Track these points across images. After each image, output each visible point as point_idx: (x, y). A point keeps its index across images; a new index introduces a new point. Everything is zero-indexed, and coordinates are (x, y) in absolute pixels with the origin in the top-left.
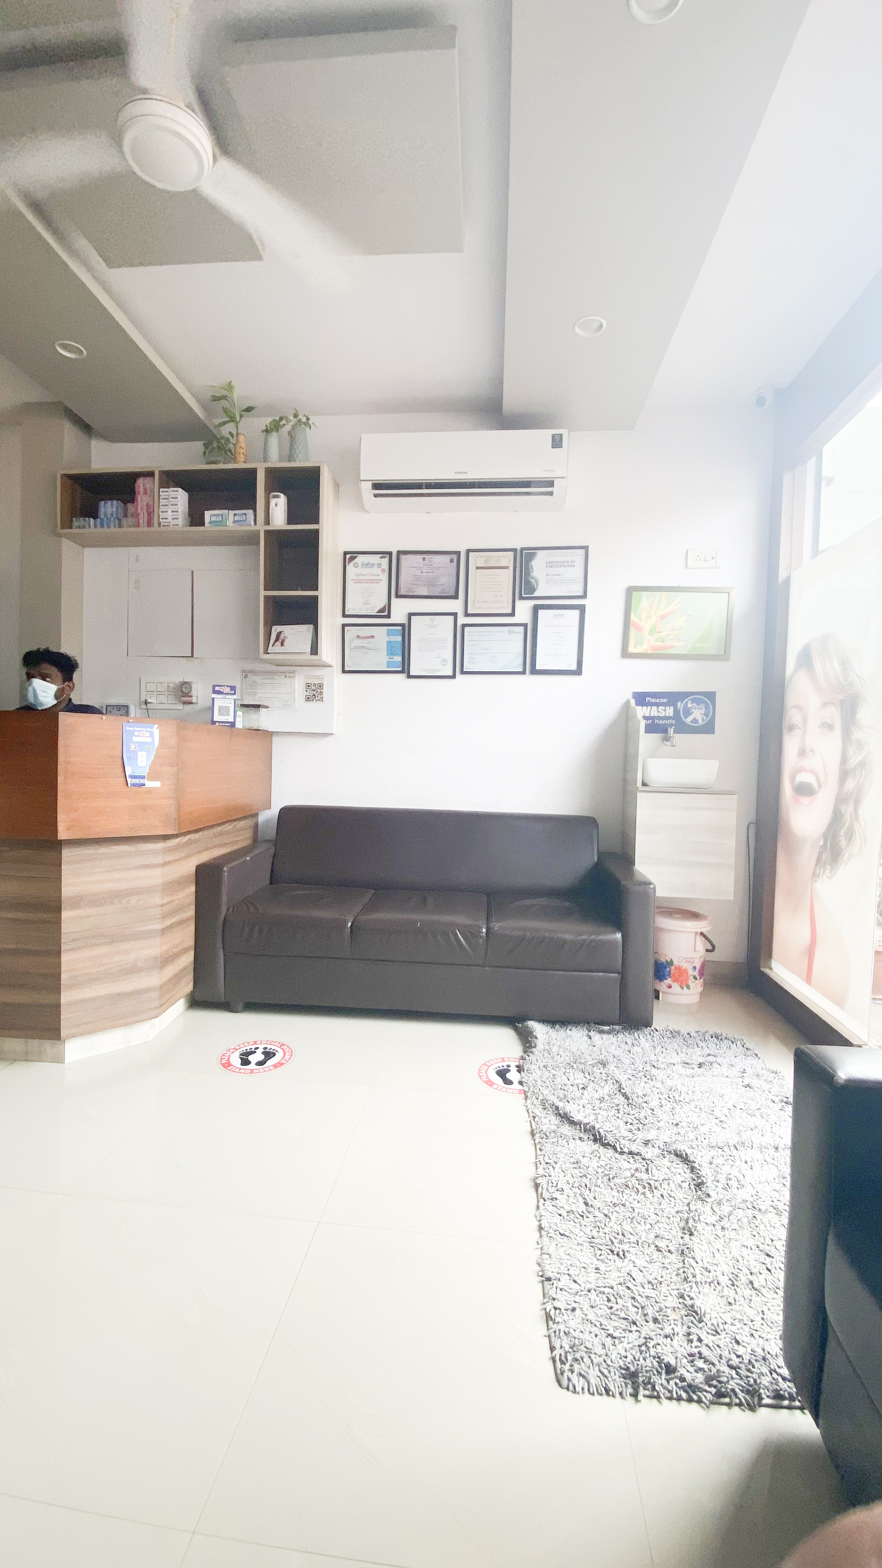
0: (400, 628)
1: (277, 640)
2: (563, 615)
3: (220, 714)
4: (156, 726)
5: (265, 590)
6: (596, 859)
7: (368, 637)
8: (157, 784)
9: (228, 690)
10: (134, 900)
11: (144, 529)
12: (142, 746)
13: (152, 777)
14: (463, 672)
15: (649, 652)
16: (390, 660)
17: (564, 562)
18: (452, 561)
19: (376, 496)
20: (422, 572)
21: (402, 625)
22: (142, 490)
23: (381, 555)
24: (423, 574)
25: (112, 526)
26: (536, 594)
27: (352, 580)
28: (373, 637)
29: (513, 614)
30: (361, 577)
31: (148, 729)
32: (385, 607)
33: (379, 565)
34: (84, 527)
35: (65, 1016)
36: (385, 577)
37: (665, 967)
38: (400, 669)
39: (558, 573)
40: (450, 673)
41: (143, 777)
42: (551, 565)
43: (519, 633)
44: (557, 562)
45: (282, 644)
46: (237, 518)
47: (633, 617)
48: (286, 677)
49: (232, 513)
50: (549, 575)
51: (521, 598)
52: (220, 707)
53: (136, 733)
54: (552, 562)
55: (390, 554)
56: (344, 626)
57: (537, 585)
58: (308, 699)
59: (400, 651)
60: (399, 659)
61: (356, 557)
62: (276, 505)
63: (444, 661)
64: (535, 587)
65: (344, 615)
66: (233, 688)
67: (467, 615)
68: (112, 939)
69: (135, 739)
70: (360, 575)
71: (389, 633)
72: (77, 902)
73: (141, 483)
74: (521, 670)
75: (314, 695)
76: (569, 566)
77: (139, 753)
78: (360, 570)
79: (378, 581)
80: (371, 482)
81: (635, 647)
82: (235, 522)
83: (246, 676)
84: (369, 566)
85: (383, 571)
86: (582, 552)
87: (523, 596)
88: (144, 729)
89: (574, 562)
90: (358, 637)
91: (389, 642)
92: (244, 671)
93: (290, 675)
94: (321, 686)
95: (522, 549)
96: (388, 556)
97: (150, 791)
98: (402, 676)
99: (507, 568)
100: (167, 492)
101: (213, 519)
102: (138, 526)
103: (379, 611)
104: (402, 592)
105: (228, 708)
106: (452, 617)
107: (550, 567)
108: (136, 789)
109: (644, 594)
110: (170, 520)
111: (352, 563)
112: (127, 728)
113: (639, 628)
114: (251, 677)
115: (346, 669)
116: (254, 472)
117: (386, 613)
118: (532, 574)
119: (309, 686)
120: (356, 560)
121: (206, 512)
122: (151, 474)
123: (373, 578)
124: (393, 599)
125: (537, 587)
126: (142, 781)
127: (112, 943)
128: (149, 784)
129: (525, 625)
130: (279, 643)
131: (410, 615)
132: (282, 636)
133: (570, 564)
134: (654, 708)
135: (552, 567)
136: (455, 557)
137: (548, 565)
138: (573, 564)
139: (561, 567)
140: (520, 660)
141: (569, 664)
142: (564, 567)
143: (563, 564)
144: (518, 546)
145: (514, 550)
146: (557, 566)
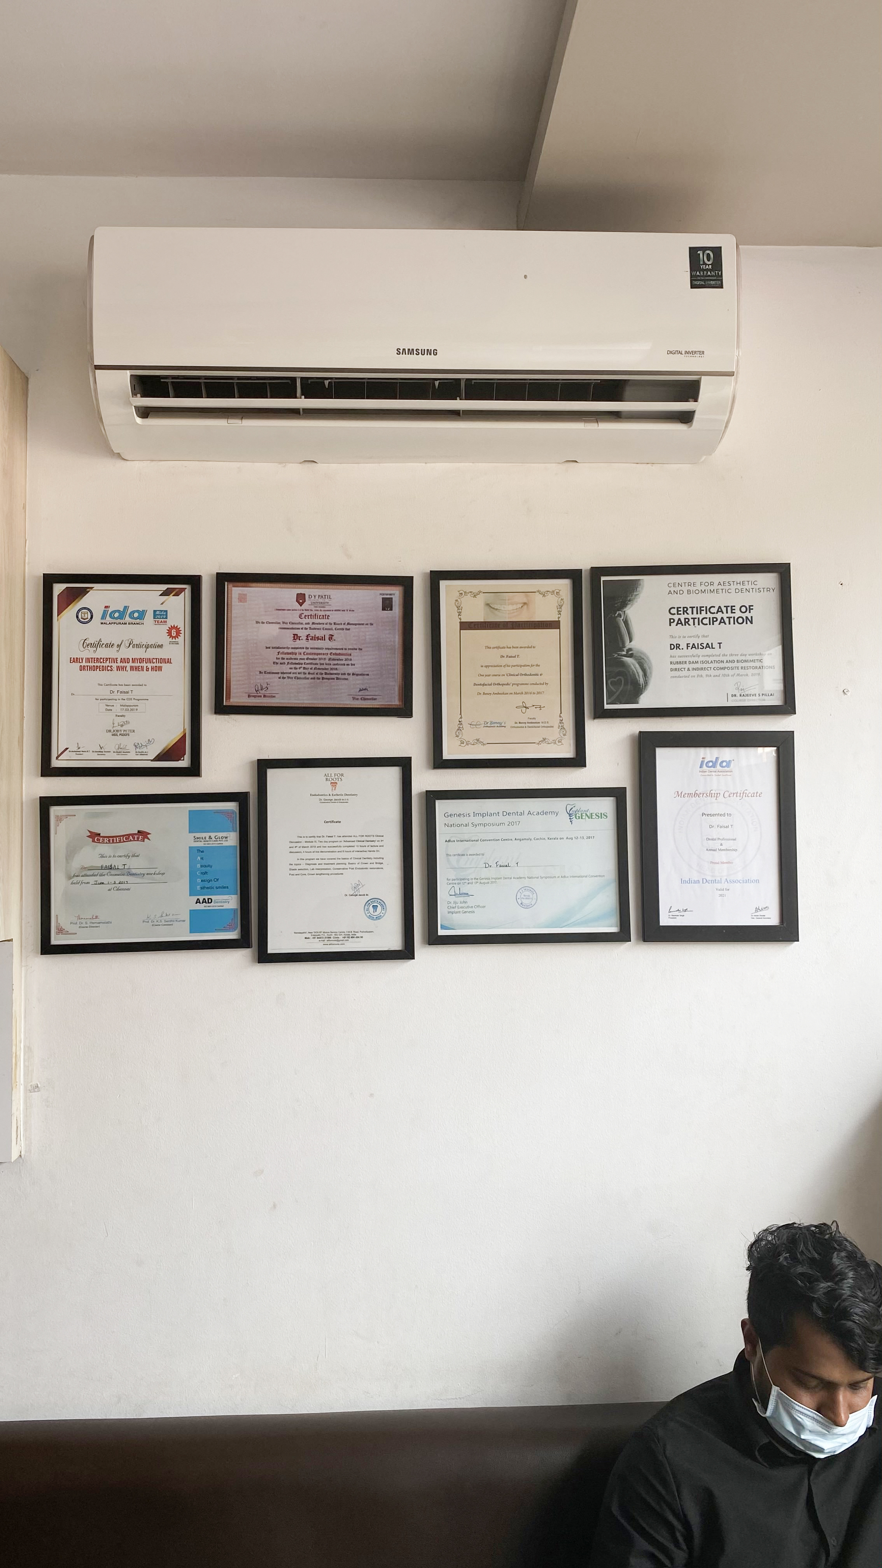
0: (232, 806)
2: (729, 764)
7: (128, 837)
14: (434, 939)
16: (201, 907)
17: (720, 610)
18: (387, 604)
19: (145, 413)
20: (296, 637)
21: (240, 798)
23: (164, 587)
24: (298, 643)
26: (645, 701)
27: (74, 660)
28: (143, 835)
29: (578, 760)
30: (102, 653)
32: (184, 737)
33: (160, 616)
36: (180, 652)
38: (233, 935)
39: (705, 641)
40: (395, 943)
42: (682, 617)
43: (601, 816)
44: (700, 610)
50: (678, 646)
51: (601, 713)
54: (685, 610)
55: (194, 581)
56: (46, 803)
57: (645, 675)
59: (233, 878)
60: (230, 902)
61: (84, 592)
64: (641, 681)
65: (47, 770)
67: (439, 762)
70: (97, 645)
71: (197, 823)
74: (614, 929)
76: (736, 621)
78: (95, 631)
79: (158, 665)
80: (128, 373)
85: (175, 633)
86: (770, 580)
87: (607, 707)
90: (95, 836)
91: (196, 853)
95: (597, 572)
96: (188, 588)
98: (240, 957)
99: (554, 625)
103: (163, 756)
104: (237, 698)
106: (394, 773)
107: (679, 622)
111: (71, 612)
115: (55, 940)
117: (184, 763)
118: (628, 645)
120: (85, 601)
123: (139, 653)
124: (210, 722)
125: (646, 683)
129: (618, 794)
131: (263, 766)
133: (738, 614)
135: (687, 622)
136: (396, 593)
137: (676, 617)
138: (747, 614)
139: (713, 621)
140: (608, 898)
141: (756, 908)
142: (722, 621)
143: (719, 616)
144: (584, 562)
145: (574, 575)
146: (700, 622)
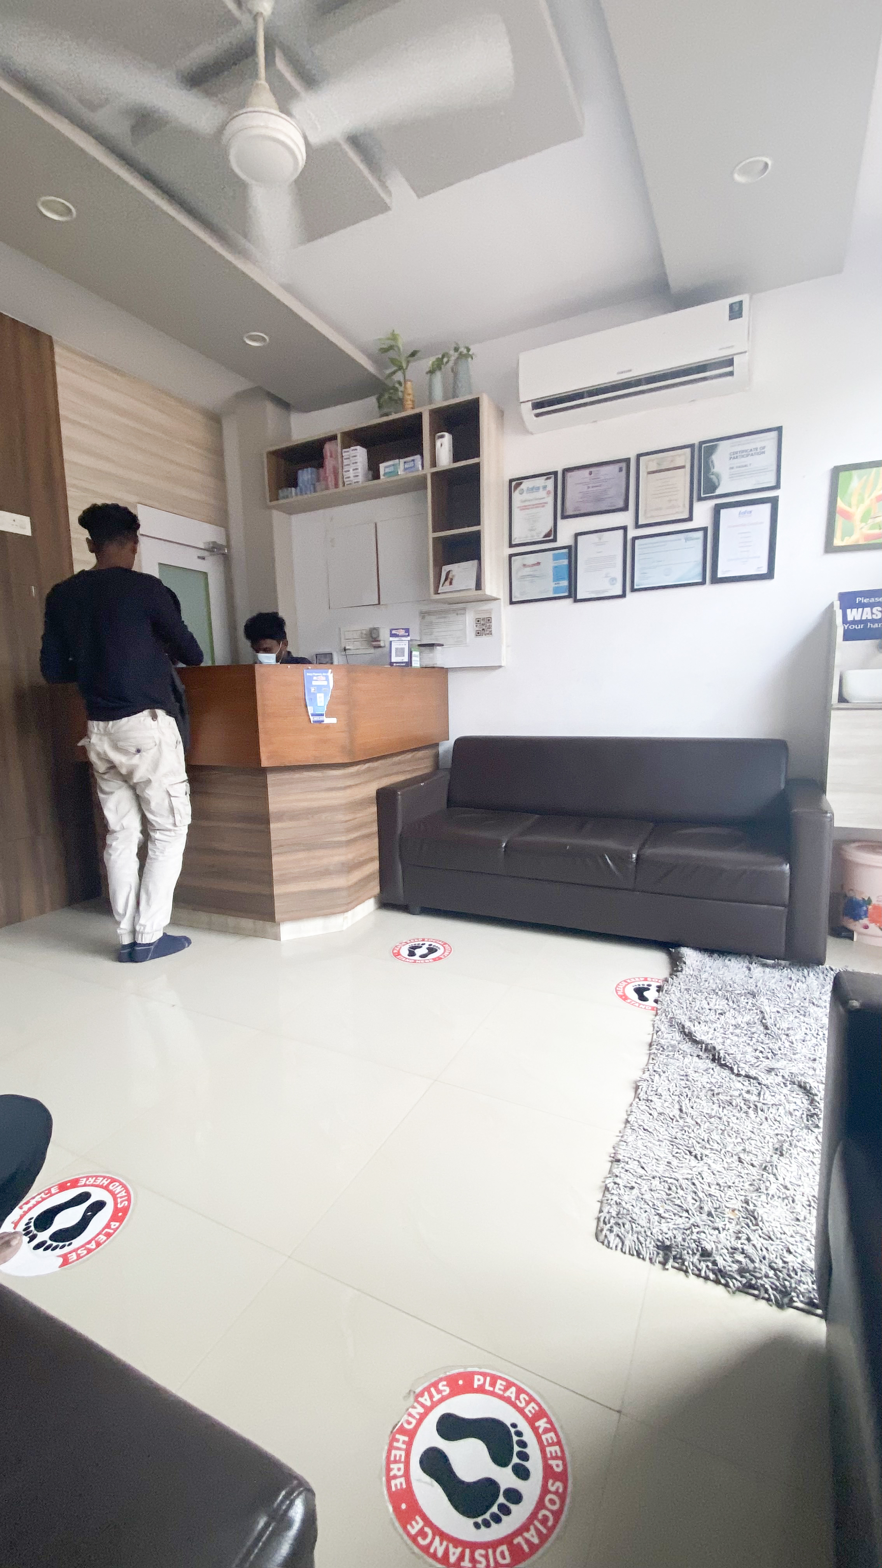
0: (566, 551)
1: (446, 580)
2: (751, 512)
3: (397, 655)
4: (330, 671)
5: (434, 531)
6: (783, 786)
7: (534, 565)
8: (333, 720)
9: (402, 632)
10: (324, 816)
11: (332, 490)
12: (319, 688)
13: (329, 714)
14: (633, 590)
15: (861, 542)
16: (556, 586)
17: (751, 450)
18: (621, 470)
19: (536, 415)
20: (589, 487)
21: (569, 547)
22: (328, 454)
23: (545, 477)
24: (590, 489)
25: (308, 492)
27: (518, 507)
28: (539, 563)
29: (690, 519)
30: (527, 503)
31: (324, 674)
32: (551, 531)
33: (545, 487)
34: (287, 497)
35: (278, 904)
36: (550, 500)
37: (861, 906)
38: (566, 594)
39: (744, 464)
40: (620, 592)
41: (322, 715)
42: (735, 456)
43: (697, 539)
44: (743, 451)
45: (451, 583)
46: (406, 466)
47: (840, 504)
48: (457, 614)
49: (402, 461)
50: (733, 468)
51: (700, 499)
52: (397, 649)
53: (315, 678)
54: (736, 453)
55: (555, 473)
56: (511, 556)
58: (478, 634)
59: (566, 576)
60: (565, 583)
61: (521, 483)
62: (441, 445)
63: (613, 580)
64: (717, 484)
65: (511, 546)
66: (407, 630)
67: (637, 526)
68: (310, 846)
69: (314, 683)
70: (525, 501)
71: (556, 558)
72: (281, 817)
73: (328, 447)
74: (700, 580)
75: (483, 630)
76: (758, 454)
77: (318, 695)
78: (526, 496)
79: (543, 505)
80: (531, 402)
81: (842, 540)
82: (405, 469)
83: (423, 618)
84: (534, 490)
85: (549, 493)
86: (774, 434)
88: (321, 674)
89: (764, 448)
90: (524, 565)
91: (555, 567)
92: (421, 613)
93: (462, 612)
94: (489, 620)
95: (701, 443)
96: (553, 476)
97: (328, 726)
98: (569, 601)
99: (683, 467)
100: (348, 452)
101: (387, 470)
102: (327, 488)
103: (545, 537)
104: (569, 512)
105: (403, 649)
106: (621, 532)
107: (734, 458)
108: (318, 724)
109: (855, 473)
110: (352, 478)
111: (517, 491)
112: (308, 674)
113: (847, 516)
114: (428, 618)
115: (514, 600)
116: (419, 416)
117: (551, 538)
118: (712, 470)
119: (478, 621)
120: (522, 486)
121: (381, 465)
122: (333, 438)
123: (537, 502)
124: (560, 522)
125: (719, 484)
126: (320, 718)
127: (309, 850)
128: (328, 721)
129: (705, 529)
130: (447, 583)
131: (577, 535)
132: (450, 576)
133: (759, 450)
134: (867, 610)
135: (737, 457)
136: (624, 465)
137: (733, 456)
138: (763, 450)
139: (747, 456)
140: (699, 569)
141: (758, 567)
142: (752, 455)
143: (751, 453)
144: (696, 441)
145: (692, 446)
146: (743, 456)
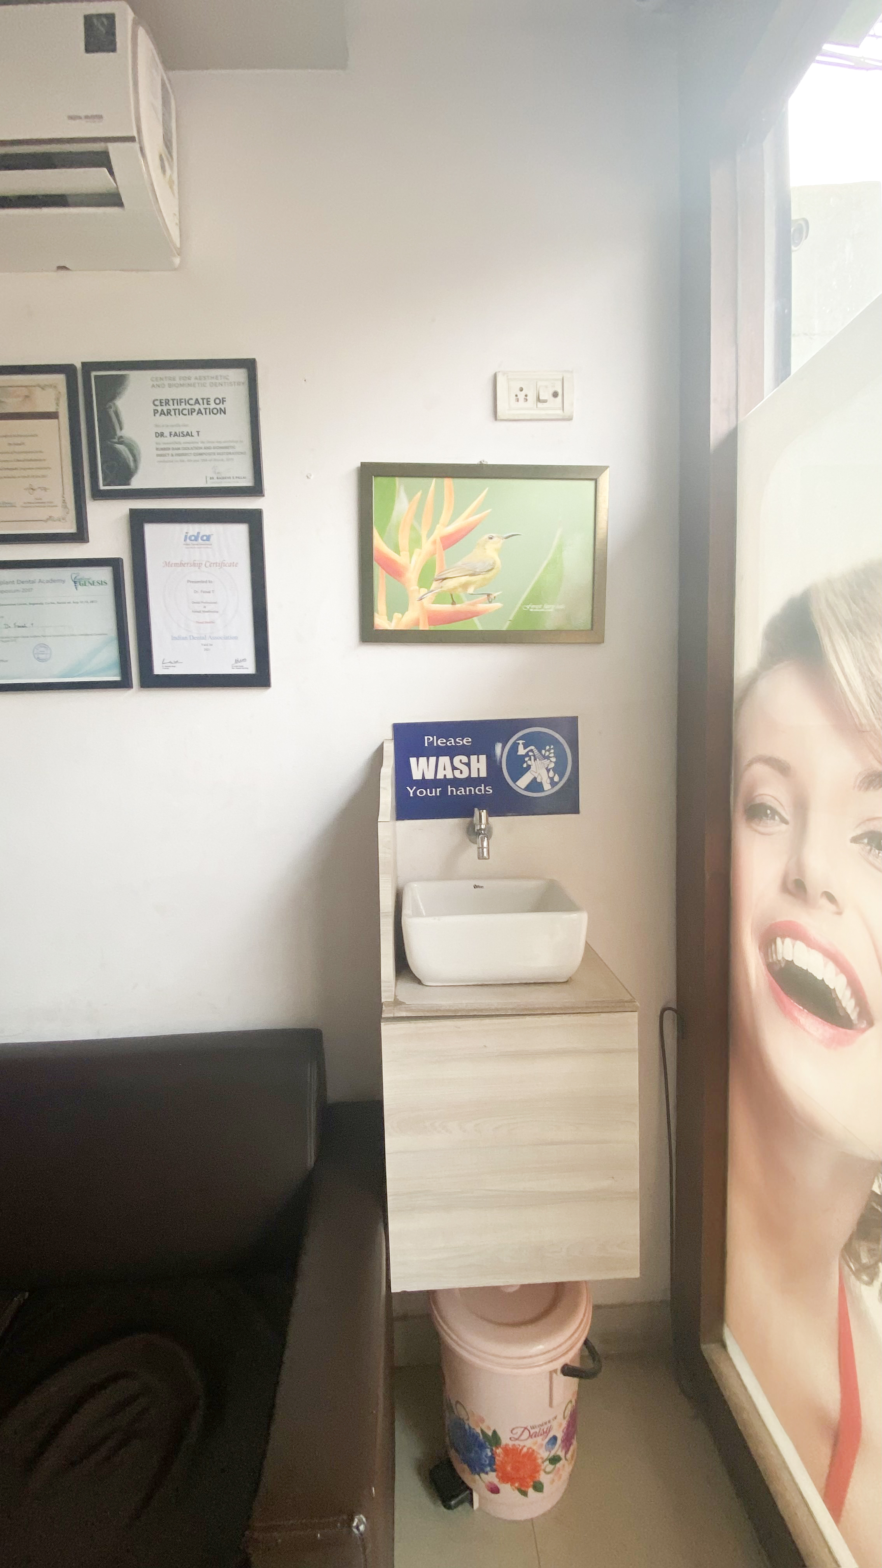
2: (208, 538)
15: (424, 626)
17: (197, 401)
26: (137, 483)
29: (80, 535)
37: (482, 1447)
39: (185, 430)
42: (165, 408)
44: (180, 402)
47: (379, 542)
50: (162, 435)
51: (99, 495)
54: (167, 402)
57: (135, 460)
64: (132, 464)
74: (116, 678)
76: (211, 412)
81: (390, 618)
86: (239, 375)
87: (102, 487)
89: (223, 401)
95: (88, 367)
99: (53, 416)
107: (162, 413)
109: (400, 483)
113: (395, 571)
118: (119, 433)
125: (136, 468)
129: (115, 565)
133: (213, 405)
134: (444, 760)
135: (169, 412)
137: (159, 408)
138: (221, 406)
139: (191, 412)
140: (111, 653)
141: (236, 660)
142: (200, 412)
143: (197, 407)
144: (75, 360)
146: (181, 412)
